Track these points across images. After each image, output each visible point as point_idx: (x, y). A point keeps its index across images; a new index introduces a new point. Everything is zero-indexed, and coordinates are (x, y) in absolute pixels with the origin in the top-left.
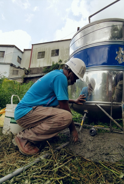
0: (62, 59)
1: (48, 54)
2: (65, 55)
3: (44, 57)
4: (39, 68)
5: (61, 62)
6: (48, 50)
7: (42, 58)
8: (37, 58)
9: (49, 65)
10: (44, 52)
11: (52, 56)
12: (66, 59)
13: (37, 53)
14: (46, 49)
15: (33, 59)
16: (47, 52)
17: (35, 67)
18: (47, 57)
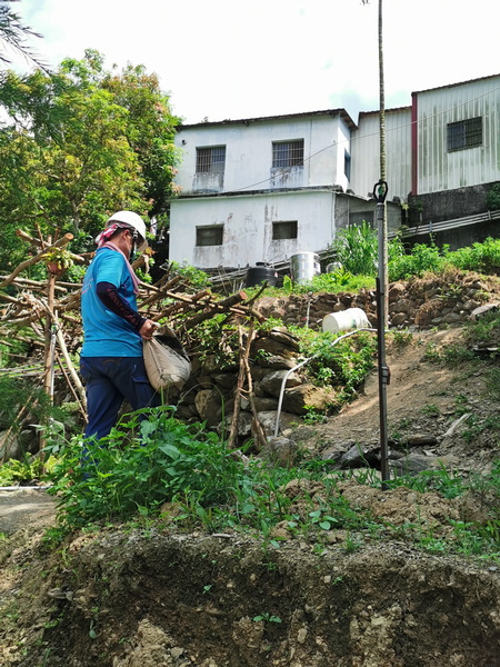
1: (498, 128)
3: (478, 143)
4: (462, 194)
6: (495, 109)
7: (470, 146)
8: (444, 149)
10: (479, 120)
13: (444, 126)
14: (487, 107)
15: (425, 154)
16: (493, 120)
17: (442, 189)
18: (493, 143)
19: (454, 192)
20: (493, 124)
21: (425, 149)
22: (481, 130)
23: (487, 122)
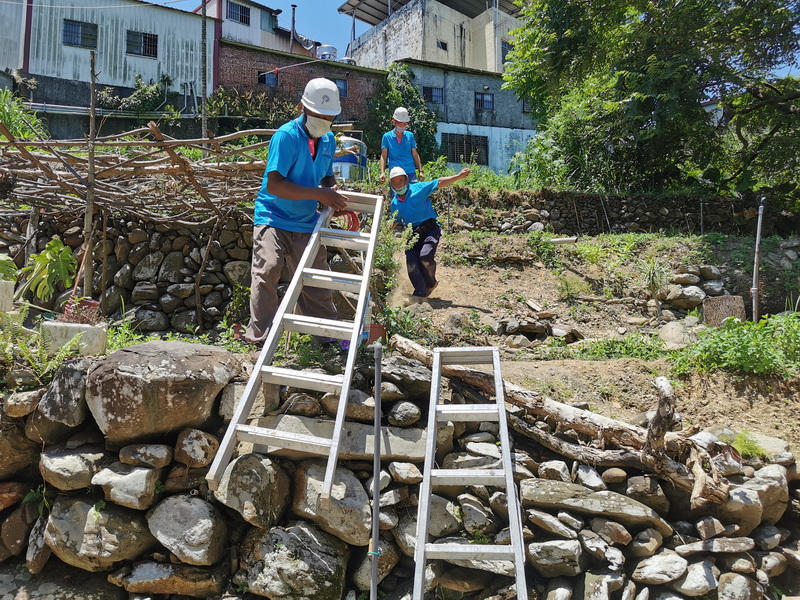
0: (170, 75)
1: (111, 40)
2: (179, 63)
3: (92, 46)
4: (74, 85)
5: (169, 84)
6: (109, 23)
7: (84, 46)
8: (59, 40)
9: (120, 83)
10: (95, 27)
11: (129, 52)
12: (186, 77)
13: (60, 19)
14: (103, 19)
15: (39, 38)
16: (107, 32)
17: (54, 76)
18: (106, 51)
19: (67, 82)
20: (107, 35)
21: (39, 34)
22: (96, 36)
23: (102, 32)
